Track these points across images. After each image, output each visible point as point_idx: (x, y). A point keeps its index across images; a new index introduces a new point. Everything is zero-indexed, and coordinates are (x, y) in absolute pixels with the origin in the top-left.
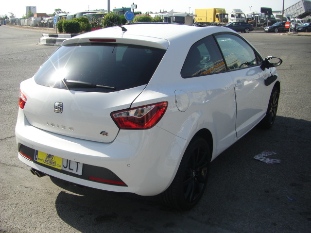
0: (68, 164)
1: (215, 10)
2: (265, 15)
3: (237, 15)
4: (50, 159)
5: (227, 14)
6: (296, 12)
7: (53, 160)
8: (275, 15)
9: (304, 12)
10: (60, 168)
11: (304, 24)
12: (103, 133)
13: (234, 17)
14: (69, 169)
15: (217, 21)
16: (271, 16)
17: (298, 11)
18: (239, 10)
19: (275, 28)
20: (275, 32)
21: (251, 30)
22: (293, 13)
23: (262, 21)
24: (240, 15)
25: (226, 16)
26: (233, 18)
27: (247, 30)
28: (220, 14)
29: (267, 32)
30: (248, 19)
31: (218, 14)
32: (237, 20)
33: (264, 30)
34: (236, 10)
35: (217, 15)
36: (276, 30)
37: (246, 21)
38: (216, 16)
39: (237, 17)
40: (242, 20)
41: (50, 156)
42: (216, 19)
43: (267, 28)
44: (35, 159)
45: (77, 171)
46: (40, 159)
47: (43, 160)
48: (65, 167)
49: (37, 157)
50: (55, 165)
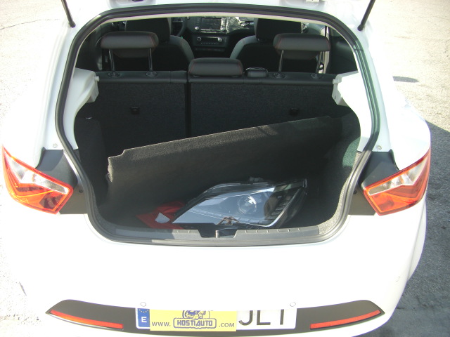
0: (255, 317)
4: (196, 316)
7: (206, 317)
41: (193, 311)
44: (138, 326)
45: (282, 323)
46: (161, 324)
47: (171, 324)
48: (244, 324)
49: (148, 320)
50: (214, 326)
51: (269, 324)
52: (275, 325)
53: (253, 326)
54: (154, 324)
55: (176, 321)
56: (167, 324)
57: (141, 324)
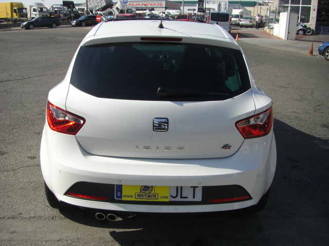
0: (179, 192)
1: (12, 5)
2: (68, 8)
3: (39, 9)
4: (147, 192)
5: (26, 9)
6: (97, 5)
7: (153, 192)
8: (77, 8)
9: (104, 4)
10: (167, 200)
11: (109, 17)
12: (226, 147)
13: (36, 11)
14: (181, 197)
15: (15, 16)
16: (74, 9)
17: (99, 4)
18: (41, 4)
19: (81, 21)
20: (82, 26)
21: (58, 25)
22: (94, 6)
23: (65, 15)
24: (42, 9)
25: (24, 11)
26: (35, 13)
27: (54, 25)
28: (18, 9)
29: (74, 26)
30: (51, 14)
31: (16, 8)
32: (40, 15)
33: (71, 24)
34: (38, 4)
35: (15, 10)
36: (84, 24)
37: (49, 16)
38: (13, 11)
39: (39, 12)
40: (45, 14)
41: (146, 188)
42: (15, 14)
43: (74, 23)
44: (115, 198)
45: (194, 197)
46: (128, 196)
47: (134, 196)
48: (174, 197)
49: (121, 194)
50: (157, 198)
51: (187, 198)
52: (190, 199)
53: (178, 199)
54: (125, 196)
55: (136, 194)
56: (131, 196)
57: (117, 197)
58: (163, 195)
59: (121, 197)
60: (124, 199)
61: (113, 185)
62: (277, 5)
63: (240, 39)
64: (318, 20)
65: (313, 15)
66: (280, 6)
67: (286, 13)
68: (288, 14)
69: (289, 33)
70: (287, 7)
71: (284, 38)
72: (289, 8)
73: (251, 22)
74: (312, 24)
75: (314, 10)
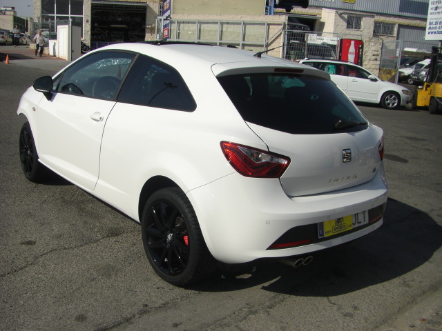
0: (356, 219)
4: (339, 224)
7: (343, 223)
12: (375, 170)
14: (358, 223)
41: (339, 220)
44: (319, 237)
45: (364, 221)
46: (328, 232)
47: (332, 231)
48: (354, 225)
49: (323, 232)
50: (345, 228)
52: (362, 223)
53: (357, 225)
54: (326, 233)
55: (333, 228)
56: (330, 231)
58: (349, 224)
59: (323, 235)
60: (326, 236)
61: (316, 224)
62: (39, 16)
63: (11, 62)
64: (92, 34)
65: (87, 27)
66: (43, 17)
67: (67, 26)
68: (69, 27)
69: (72, 51)
70: (67, 18)
71: (67, 59)
72: (71, 20)
73: (3, 37)
74: (86, 38)
75: (87, 21)
